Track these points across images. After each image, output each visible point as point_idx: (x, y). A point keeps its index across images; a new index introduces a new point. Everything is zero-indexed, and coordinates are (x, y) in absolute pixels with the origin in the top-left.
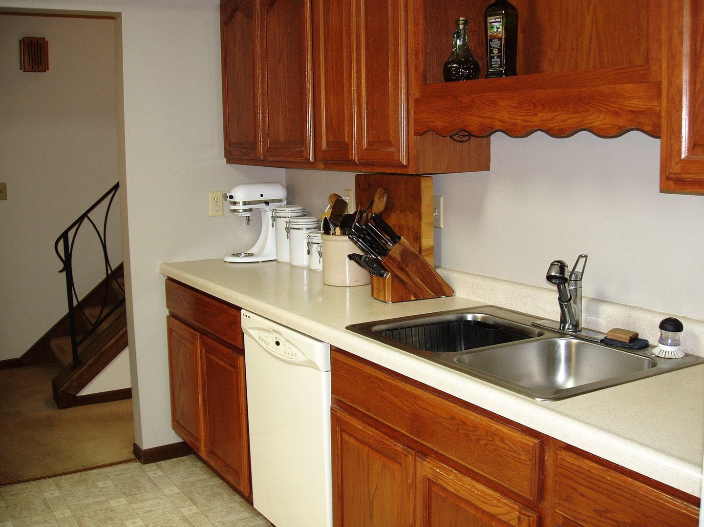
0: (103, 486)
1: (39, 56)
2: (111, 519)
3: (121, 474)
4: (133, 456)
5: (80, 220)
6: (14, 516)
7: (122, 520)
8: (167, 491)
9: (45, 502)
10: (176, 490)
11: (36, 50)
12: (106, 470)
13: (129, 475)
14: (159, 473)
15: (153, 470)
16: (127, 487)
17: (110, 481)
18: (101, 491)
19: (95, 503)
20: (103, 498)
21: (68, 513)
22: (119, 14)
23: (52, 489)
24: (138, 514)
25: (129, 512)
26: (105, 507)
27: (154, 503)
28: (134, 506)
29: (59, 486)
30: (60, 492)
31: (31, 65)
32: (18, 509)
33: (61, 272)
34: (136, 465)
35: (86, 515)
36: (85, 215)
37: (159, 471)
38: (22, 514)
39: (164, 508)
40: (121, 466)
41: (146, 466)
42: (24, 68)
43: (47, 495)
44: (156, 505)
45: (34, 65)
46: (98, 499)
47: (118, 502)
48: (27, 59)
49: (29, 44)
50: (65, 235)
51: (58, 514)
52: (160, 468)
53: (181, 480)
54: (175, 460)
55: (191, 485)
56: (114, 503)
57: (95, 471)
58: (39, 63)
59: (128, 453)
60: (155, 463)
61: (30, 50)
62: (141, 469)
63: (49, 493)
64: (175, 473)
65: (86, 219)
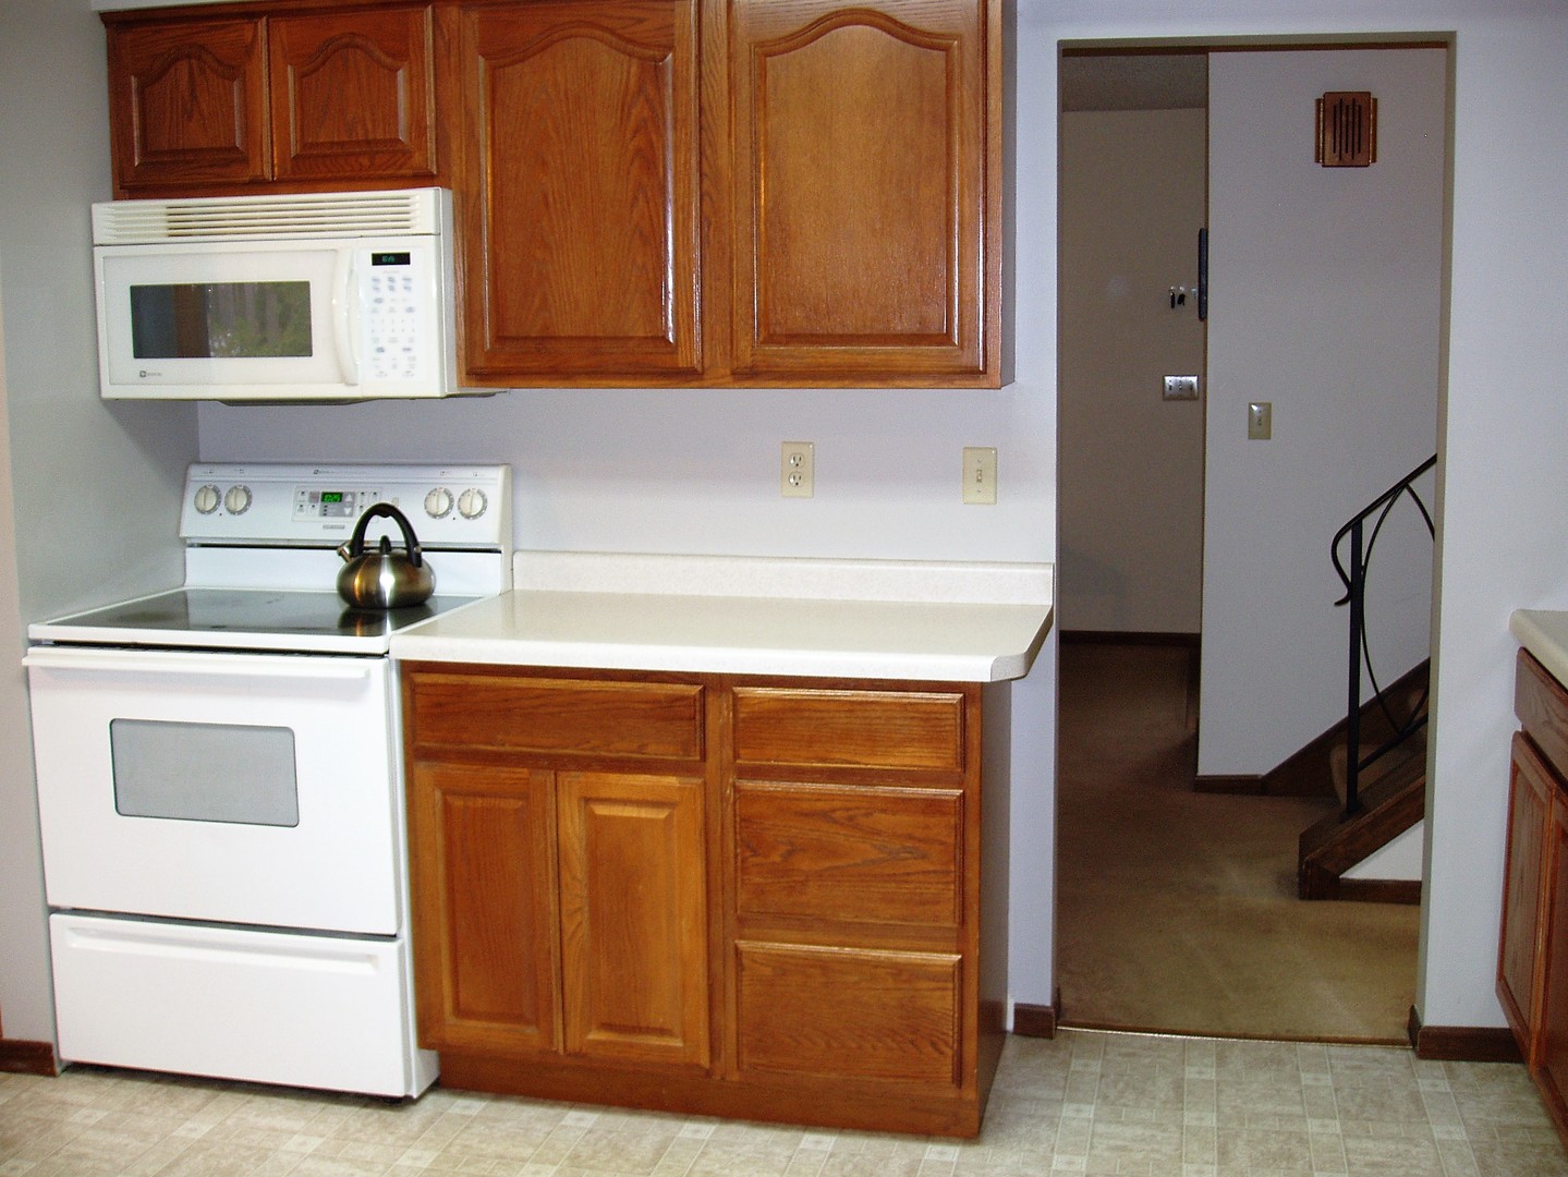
0: (1310, 1082)
1: (1357, 132)
2: (1290, 1157)
3: (1361, 1068)
4: (1404, 1035)
5: (1394, 493)
6: (1106, 1098)
7: (1311, 1166)
8: (1439, 1132)
9: (1178, 1086)
10: (1460, 1134)
11: (1350, 119)
12: (1335, 1049)
13: (1377, 1073)
14: (1444, 1086)
15: (1433, 1078)
16: (1358, 1099)
17: (1329, 1077)
18: (1301, 1092)
19: (1275, 1114)
20: (1297, 1109)
21: (1211, 1120)
22: (1453, 34)
23: (1205, 1061)
24: (1349, 1165)
25: (1334, 1154)
26: (1291, 1129)
27: (1397, 1149)
28: (1351, 1144)
29: (1221, 1060)
30: (1217, 1073)
31: (1337, 153)
32: (1121, 1085)
33: (1339, 603)
34: (1404, 1056)
35: (1245, 1136)
36: (1404, 484)
37: (1446, 1081)
38: (1122, 1097)
39: (1412, 1166)
40: (1369, 1051)
41: (1424, 1063)
42: (1323, 159)
43: (1191, 1073)
44: (1398, 1155)
45: (1343, 152)
46: (1287, 1109)
47: (1324, 1126)
48: (1329, 138)
49: (1335, 107)
50: (1355, 525)
51: (1190, 1118)
52: (1451, 1074)
53: (1482, 1115)
54: (1493, 1065)
55: (1499, 1132)
56: (1313, 1126)
57: (1312, 1047)
58: (1356, 147)
59: (1394, 1026)
60: (1445, 1062)
61: (1338, 119)
62: (1409, 1066)
63: (1196, 1069)
64: (1479, 1097)
65: (1405, 491)
